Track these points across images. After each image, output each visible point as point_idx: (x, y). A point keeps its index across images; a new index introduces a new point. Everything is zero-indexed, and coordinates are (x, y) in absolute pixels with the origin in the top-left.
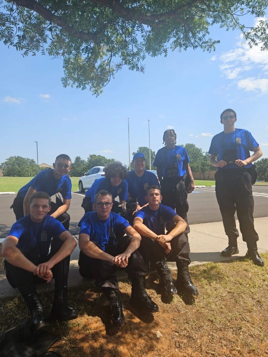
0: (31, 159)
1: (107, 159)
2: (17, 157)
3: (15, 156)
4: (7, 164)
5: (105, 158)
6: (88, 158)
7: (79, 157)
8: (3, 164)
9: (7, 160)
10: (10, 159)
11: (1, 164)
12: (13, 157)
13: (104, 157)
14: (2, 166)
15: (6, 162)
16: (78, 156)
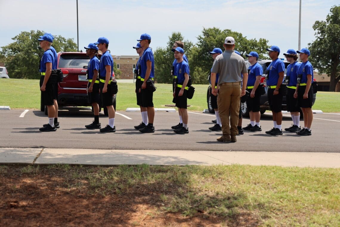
0: (67, 38)
1: (248, 39)
2: (36, 33)
3: (32, 32)
4: (14, 50)
5: (243, 36)
6: (200, 38)
7: (179, 35)
8: (5, 49)
9: (15, 41)
10: (22, 38)
11: (0, 50)
12: (28, 34)
13: (241, 35)
14: (4, 53)
15: (13, 44)
16: (177, 33)
